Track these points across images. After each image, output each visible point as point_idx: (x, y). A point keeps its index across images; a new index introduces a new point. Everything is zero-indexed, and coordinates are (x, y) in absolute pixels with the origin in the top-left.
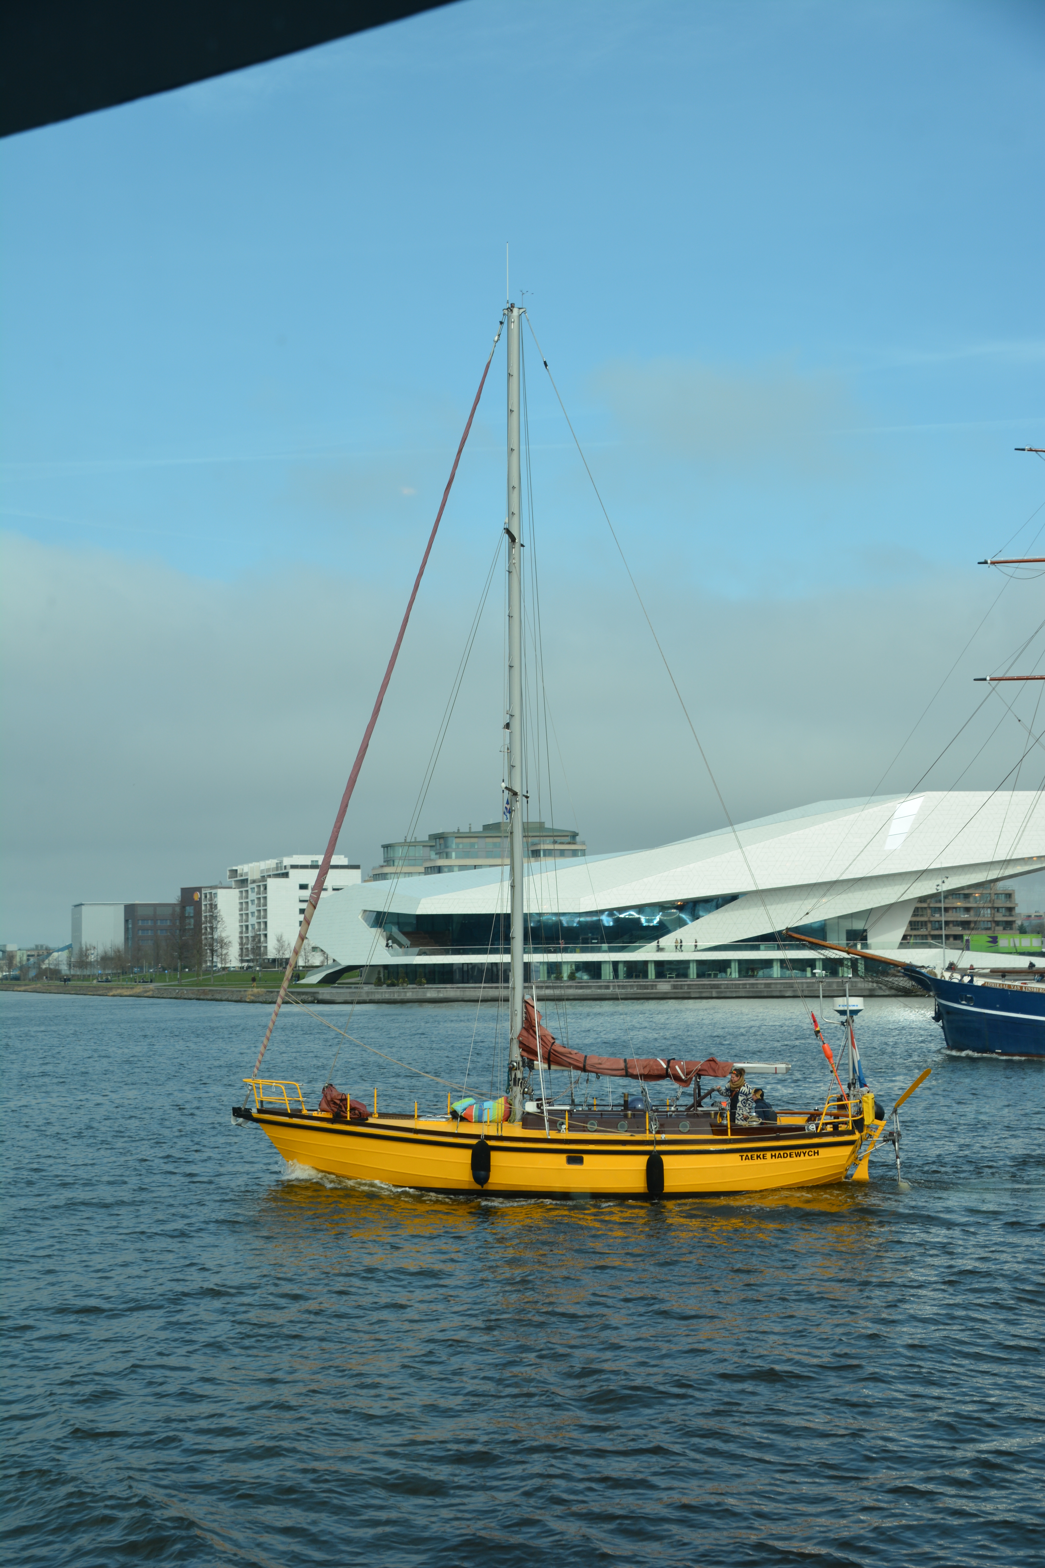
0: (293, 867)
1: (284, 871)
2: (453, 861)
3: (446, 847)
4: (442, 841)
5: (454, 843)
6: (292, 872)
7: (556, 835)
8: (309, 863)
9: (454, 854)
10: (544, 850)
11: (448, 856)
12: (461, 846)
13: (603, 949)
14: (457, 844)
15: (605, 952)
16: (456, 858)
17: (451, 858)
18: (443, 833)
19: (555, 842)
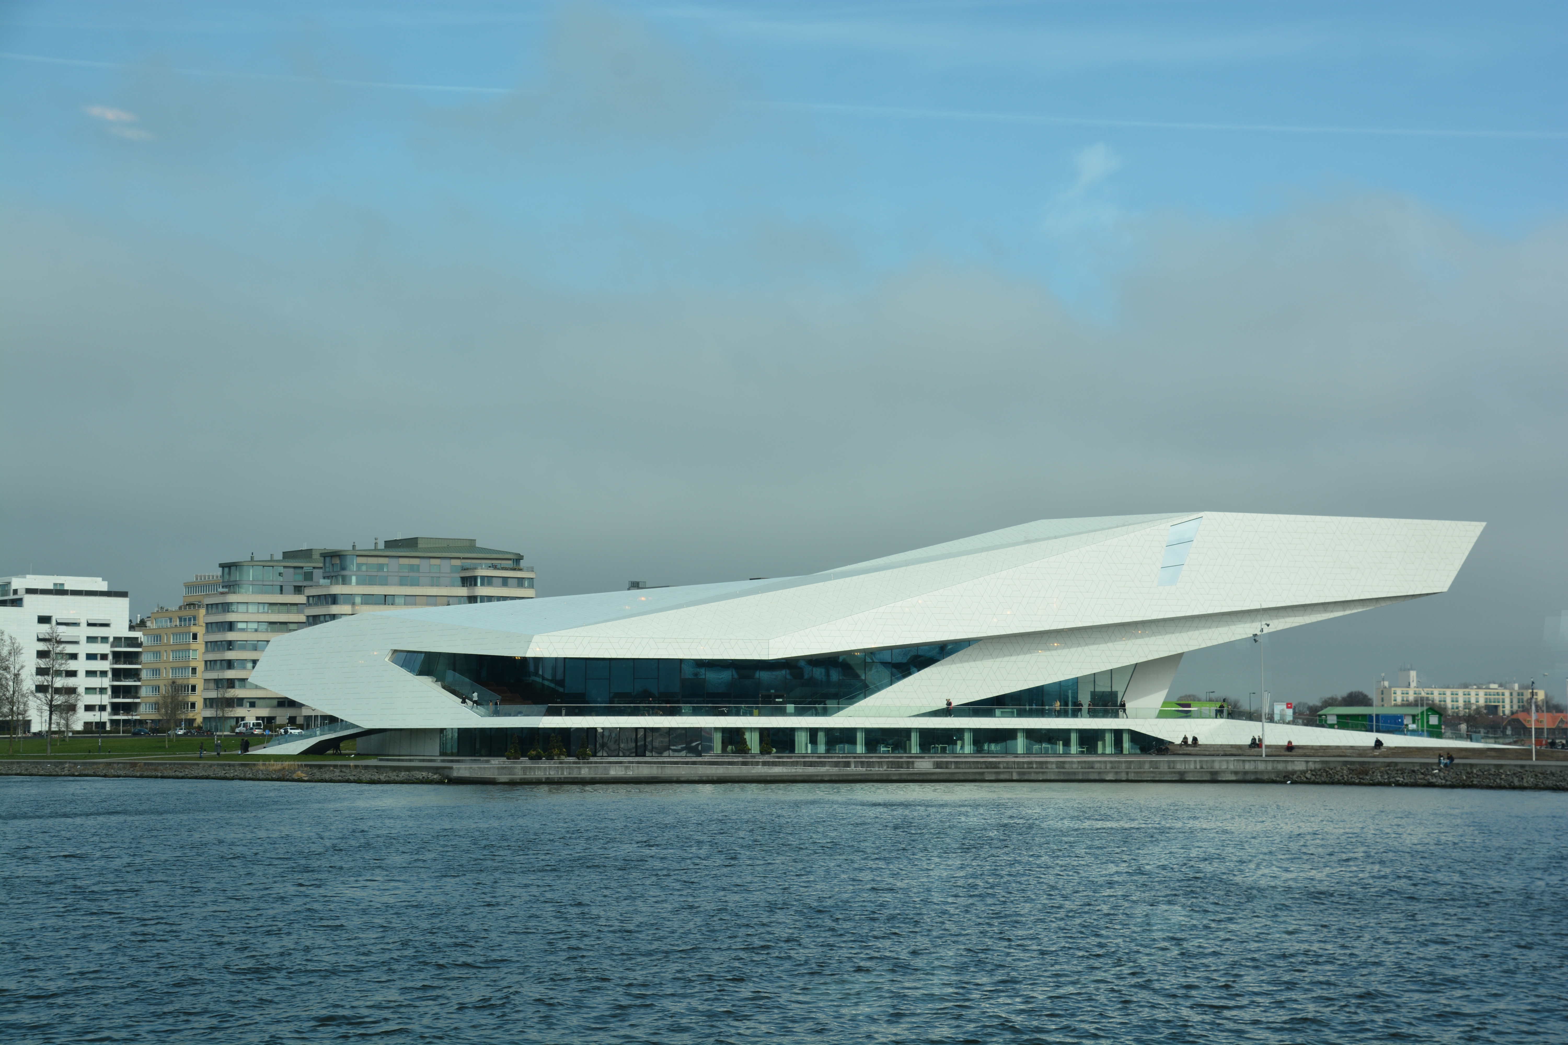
0: (29, 591)
1: (12, 597)
2: (353, 588)
3: (343, 568)
4: (337, 561)
5: (353, 565)
6: (28, 599)
7: (495, 558)
8: (51, 587)
9: (354, 579)
10: (483, 577)
11: (345, 581)
12: (364, 568)
13: (788, 711)
14: (359, 566)
15: (790, 715)
16: (358, 583)
17: (350, 583)
18: (341, 551)
19: (495, 567)
